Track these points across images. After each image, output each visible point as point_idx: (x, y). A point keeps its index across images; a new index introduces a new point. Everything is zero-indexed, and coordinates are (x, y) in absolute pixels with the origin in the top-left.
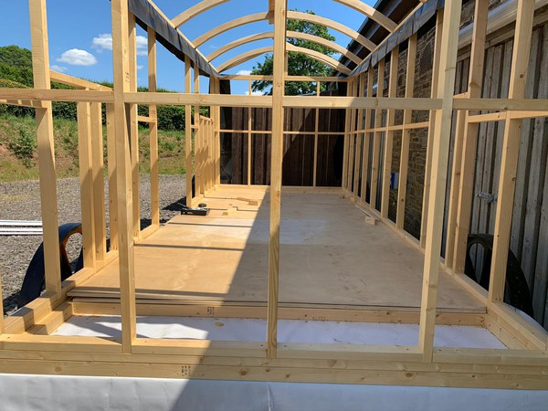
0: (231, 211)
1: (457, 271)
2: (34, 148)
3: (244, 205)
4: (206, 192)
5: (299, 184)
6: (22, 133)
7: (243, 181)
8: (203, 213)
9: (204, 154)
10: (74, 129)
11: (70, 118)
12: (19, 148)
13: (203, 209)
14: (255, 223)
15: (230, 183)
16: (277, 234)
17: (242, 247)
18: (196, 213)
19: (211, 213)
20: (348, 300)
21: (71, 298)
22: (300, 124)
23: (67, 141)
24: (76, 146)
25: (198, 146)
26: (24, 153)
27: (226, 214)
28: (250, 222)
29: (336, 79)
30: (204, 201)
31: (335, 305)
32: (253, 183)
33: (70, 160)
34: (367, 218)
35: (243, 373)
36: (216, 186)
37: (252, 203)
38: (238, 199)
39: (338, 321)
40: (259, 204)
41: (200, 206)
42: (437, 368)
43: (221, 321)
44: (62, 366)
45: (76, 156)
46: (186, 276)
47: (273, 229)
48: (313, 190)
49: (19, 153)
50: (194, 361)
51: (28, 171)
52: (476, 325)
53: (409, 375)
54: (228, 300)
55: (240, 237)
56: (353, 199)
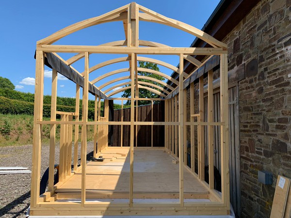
0: (114, 159)
1: (202, 180)
2: (11, 130)
3: (119, 156)
4: (102, 151)
5: (145, 146)
6: (6, 123)
7: (118, 145)
8: (102, 160)
9: (101, 133)
10: (32, 120)
11: (30, 114)
12: (3, 130)
13: (101, 158)
14: (124, 164)
15: (112, 146)
16: (132, 165)
17: (119, 174)
18: (98, 160)
19: (105, 161)
20: (159, 191)
21: (56, 193)
22: (145, 118)
23: (28, 126)
24: (33, 128)
25: (99, 130)
26: (6, 133)
27: (112, 160)
28: (122, 163)
29: (159, 99)
30: (101, 155)
31: (155, 193)
32: (123, 146)
33: (29, 135)
34: (173, 161)
35: (122, 213)
36: (106, 148)
37: (123, 155)
38: (117, 154)
39: (156, 199)
40: (126, 156)
41: (100, 157)
42: (185, 208)
43: (113, 199)
44: (60, 213)
45: (32, 134)
46: (98, 184)
47: (131, 162)
48: (152, 149)
49: (3, 133)
50: (105, 209)
51: (7, 142)
52: (206, 198)
53: (176, 211)
54: (114, 192)
55: (119, 170)
56: (169, 152)
